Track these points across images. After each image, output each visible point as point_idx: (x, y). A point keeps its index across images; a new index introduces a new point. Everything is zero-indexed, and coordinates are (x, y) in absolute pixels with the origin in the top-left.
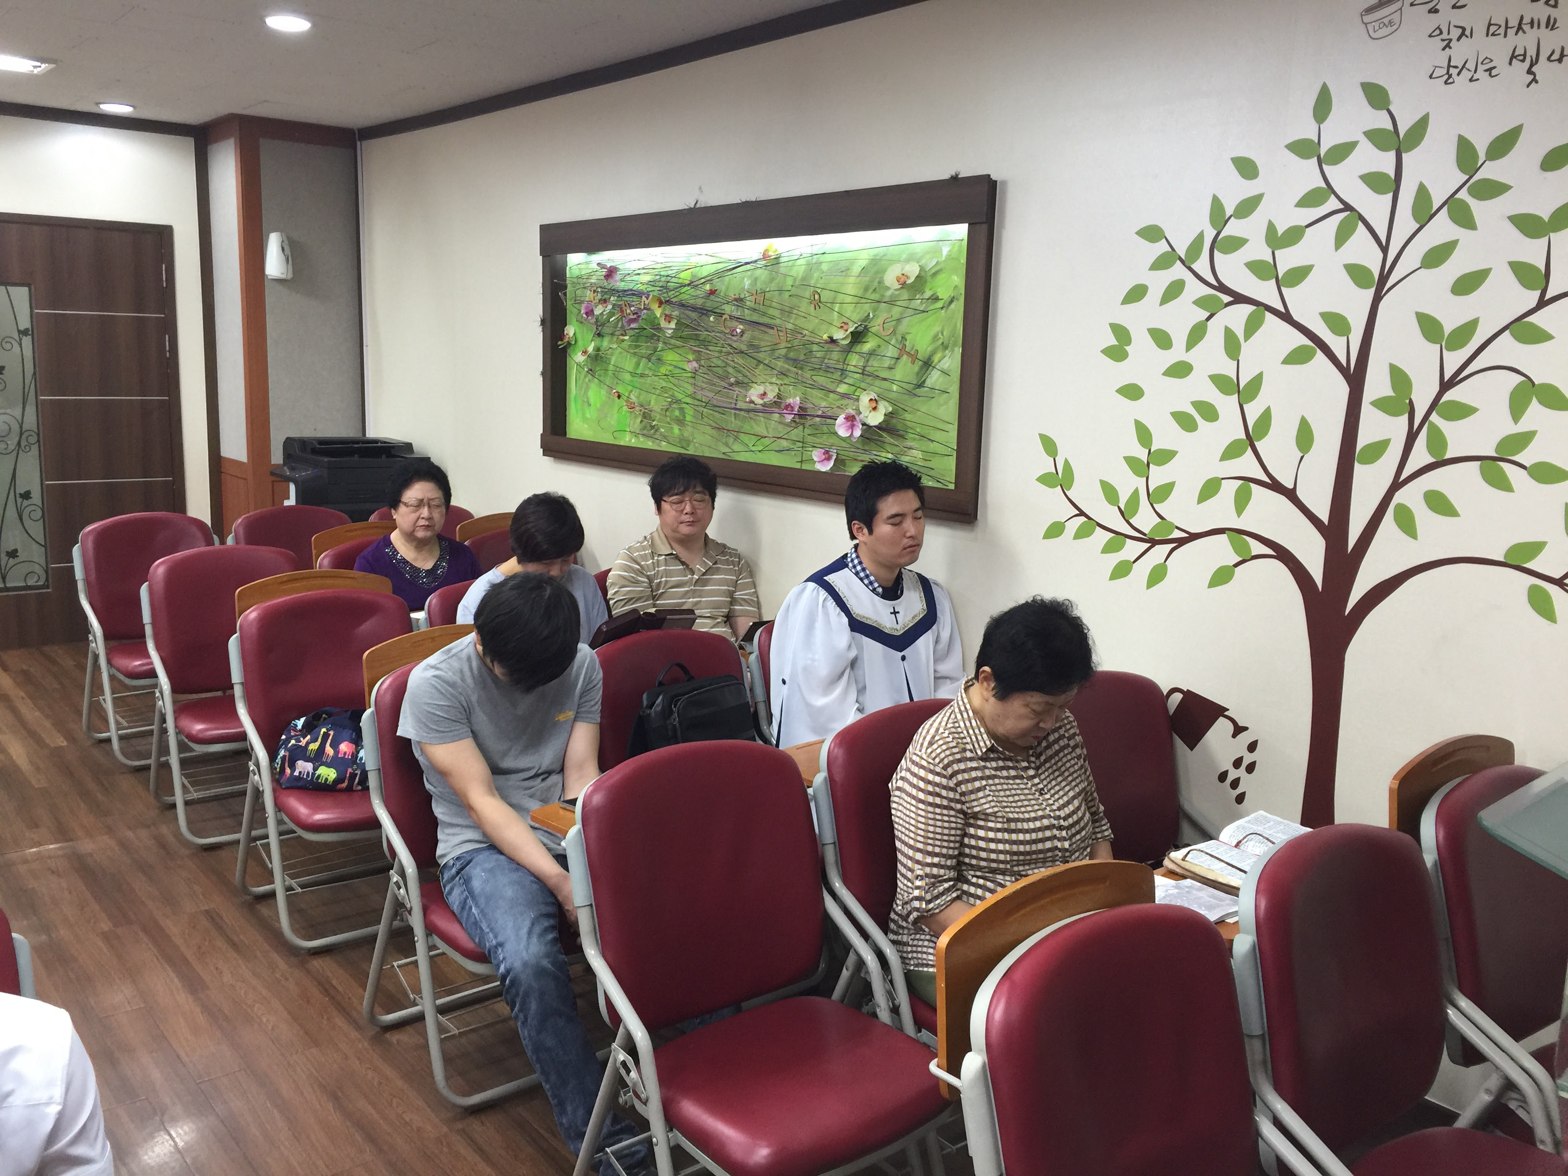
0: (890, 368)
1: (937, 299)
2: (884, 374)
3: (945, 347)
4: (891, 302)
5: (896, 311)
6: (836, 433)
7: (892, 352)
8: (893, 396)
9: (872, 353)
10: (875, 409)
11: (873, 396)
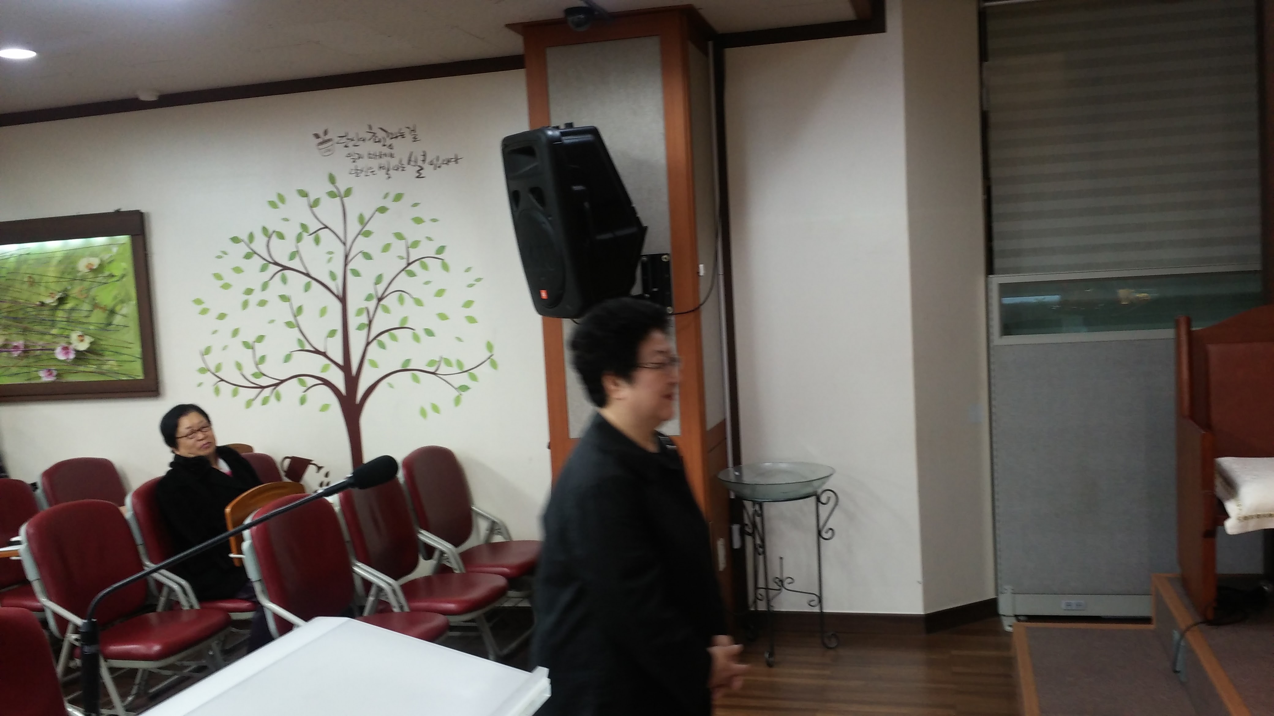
0: (87, 317)
1: (112, 276)
2: (84, 320)
3: (122, 302)
4: (83, 279)
5: (86, 284)
6: (56, 359)
7: (86, 307)
8: (92, 332)
9: (73, 310)
10: (82, 341)
11: (80, 333)
